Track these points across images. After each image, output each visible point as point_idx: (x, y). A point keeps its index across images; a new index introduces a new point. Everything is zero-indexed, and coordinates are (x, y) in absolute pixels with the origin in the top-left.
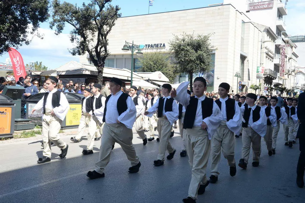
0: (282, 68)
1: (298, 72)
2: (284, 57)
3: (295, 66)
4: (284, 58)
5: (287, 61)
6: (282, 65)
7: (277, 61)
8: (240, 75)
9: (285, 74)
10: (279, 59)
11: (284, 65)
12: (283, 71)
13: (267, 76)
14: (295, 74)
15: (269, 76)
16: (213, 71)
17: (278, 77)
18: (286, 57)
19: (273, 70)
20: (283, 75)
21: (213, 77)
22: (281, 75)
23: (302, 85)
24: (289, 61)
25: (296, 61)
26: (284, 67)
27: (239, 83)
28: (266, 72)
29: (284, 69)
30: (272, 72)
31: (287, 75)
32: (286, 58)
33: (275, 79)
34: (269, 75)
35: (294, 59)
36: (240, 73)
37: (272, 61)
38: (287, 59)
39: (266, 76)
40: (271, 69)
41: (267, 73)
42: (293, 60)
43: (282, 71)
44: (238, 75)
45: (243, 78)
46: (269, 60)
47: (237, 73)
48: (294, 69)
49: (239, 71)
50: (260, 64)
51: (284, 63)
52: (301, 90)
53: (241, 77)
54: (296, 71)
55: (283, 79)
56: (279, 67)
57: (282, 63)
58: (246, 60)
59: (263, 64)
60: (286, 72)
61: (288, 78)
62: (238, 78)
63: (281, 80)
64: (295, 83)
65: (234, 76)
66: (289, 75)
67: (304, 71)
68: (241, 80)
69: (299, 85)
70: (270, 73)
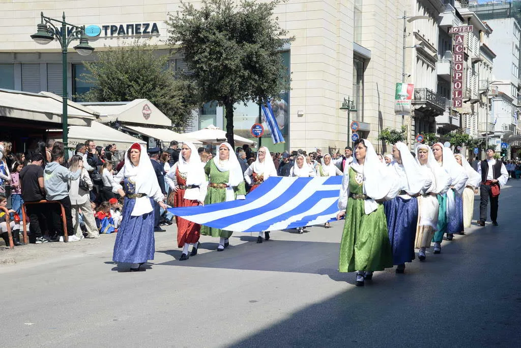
0: (458, 86)
1: (496, 96)
2: (462, 58)
3: (490, 80)
4: (460, 60)
5: (467, 69)
6: (457, 78)
7: (443, 67)
8: (355, 104)
9: (464, 100)
10: (450, 62)
11: (460, 78)
12: (460, 93)
13: (422, 107)
14: (490, 99)
15: (424, 106)
17: (447, 110)
18: (466, 57)
19: (435, 90)
20: (461, 103)
22: (455, 104)
23: (506, 127)
24: (473, 67)
25: (491, 68)
26: (461, 83)
27: (352, 126)
28: (418, 96)
29: (461, 87)
30: (434, 96)
31: (469, 103)
32: (466, 59)
33: (442, 114)
34: (426, 104)
35: (485, 63)
36: (355, 102)
37: (433, 69)
38: (470, 61)
39: (418, 107)
40: (430, 89)
41: (420, 98)
42: (483, 65)
43: (457, 93)
44: (348, 106)
45: (361, 112)
46: (425, 65)
47: (347, 101)
48: (485, 88)
49: (351, 95)
50: (404, 75)
51: (462, 73)
52: (505, 141)
53: (356, 111)
54: (490, 93)
55: (460, 114)
56: (449, 84)
57: (457, 74)
58: (370, 65)
59: (409, 76)
60: (468, 95)
61: (473, 110)
62: (349, 114)
63: (456, 116)
64: (489, 121)
65: (340, 109)
66: (475, 102)
67: (509, 91)
68: (358, 117)
69: (499, 128)
70: (429, 100)
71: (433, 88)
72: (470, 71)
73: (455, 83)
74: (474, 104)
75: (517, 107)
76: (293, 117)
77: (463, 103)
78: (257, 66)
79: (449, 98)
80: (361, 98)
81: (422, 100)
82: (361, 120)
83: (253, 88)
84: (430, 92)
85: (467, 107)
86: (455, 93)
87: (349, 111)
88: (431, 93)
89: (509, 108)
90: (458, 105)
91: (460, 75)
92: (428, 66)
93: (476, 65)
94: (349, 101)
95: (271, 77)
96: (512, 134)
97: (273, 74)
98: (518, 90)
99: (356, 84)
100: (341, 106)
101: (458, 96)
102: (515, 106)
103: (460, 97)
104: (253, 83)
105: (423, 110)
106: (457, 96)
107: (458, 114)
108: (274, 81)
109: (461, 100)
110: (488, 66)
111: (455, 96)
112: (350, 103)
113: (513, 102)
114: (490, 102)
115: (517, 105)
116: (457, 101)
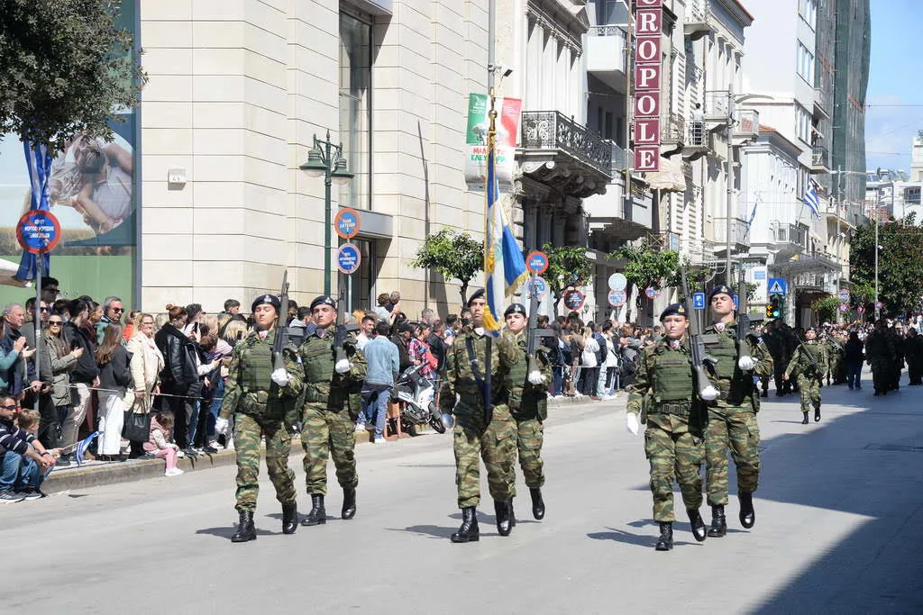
0: (647, 106)
1: (755, 138)
2: (656, 23)
3: (735, 91)
4: (653, 28)
5: (673, 57)
6: (644, 84)
7: (605, 52)
8: (345, 156)
9: (663, 149)
10: (625, 34)
11: (654, 83)
12: (653, 128)
13: (543, 170)
14: (736, 148)
15: (551, 165)
16: (131, 129)
17: (616, 179)
18: (668, 19)
19: (581, 119)
20: (655, 159)
21: (134, 173)
22: (638, 163)
23: (782, 231)
24: (689, 50)
25: (738, 56)
26: (656, 97)
27: (339, 222)
28: (533, 134)
29: (656, 112)
30: (578, 137)
31: (677, 159)
32: (669, 28)
33: (602, 191)
34: (554, 158)
35: (721, 40)
36: (346, 149)
37: (574, 55)
38: (679, 33)
39: (532, 167)
40: (567, 113)
41: (539, 143)
42: (716, 46)
43: (643, 126)
44: (327, 161)
45: (365, 179)
46: (552, 43)
47: (323, 146)
48: (722, 115)
49: (334, 124)
50: (491, 70)
51: (656, 68)
52: (780, 272)
53: (351, 177)
54: (736, 130)
55: (654, 192)
56: (620, 99)
57: (644, 71)
58: (392, 35)
59: (508, 73)
60: (674, 135)
61: (689, 179)
62: (328, 185)
63: (641, 195)
64: (734, 214)
65: (303, 168)
66: (695, 157)
67: (791, 126)
68: (354, 196)
69: (761, 235)
70: (564, 146)
71: (576, 110)
72: (679, 64)
73: (638, 98)
74: (693, 163)
75: (812, 172)
76: (152, 192)
77: (662, 159)
78: (32, 21)
79: (621, 144)
80: (365, 136)
81: (543, 148)
82: (365, 206)
83: (19, 95)
84: (566, 123)
85: (669, 173)
86: (639, 129)
87: (330, 175)
88: (572, 125)
89: (790, 176)
90: (647, 164)
91: (654, 73)
92: (561, 44)
93: (698, 45)
94: (328, 146)
95: (80, 59)
96: (799, 251)
97: (88, 52)
98: (815, 123)
99: (348, 92)
100: (305, 161)
101: (648, 136)
102: (806, 169)
103: (652, 139)
104: (19, 77)
105: (548, 179)
106: (643, 138)
107: (647, 192)
108: (90, 73)
109: (656, 150)
110: (729, 48)
111: (638, 136)
112: (333, 150)
113: (801, 159)
114: (736, 158)
115: (812, 168)
116: (643, 153)
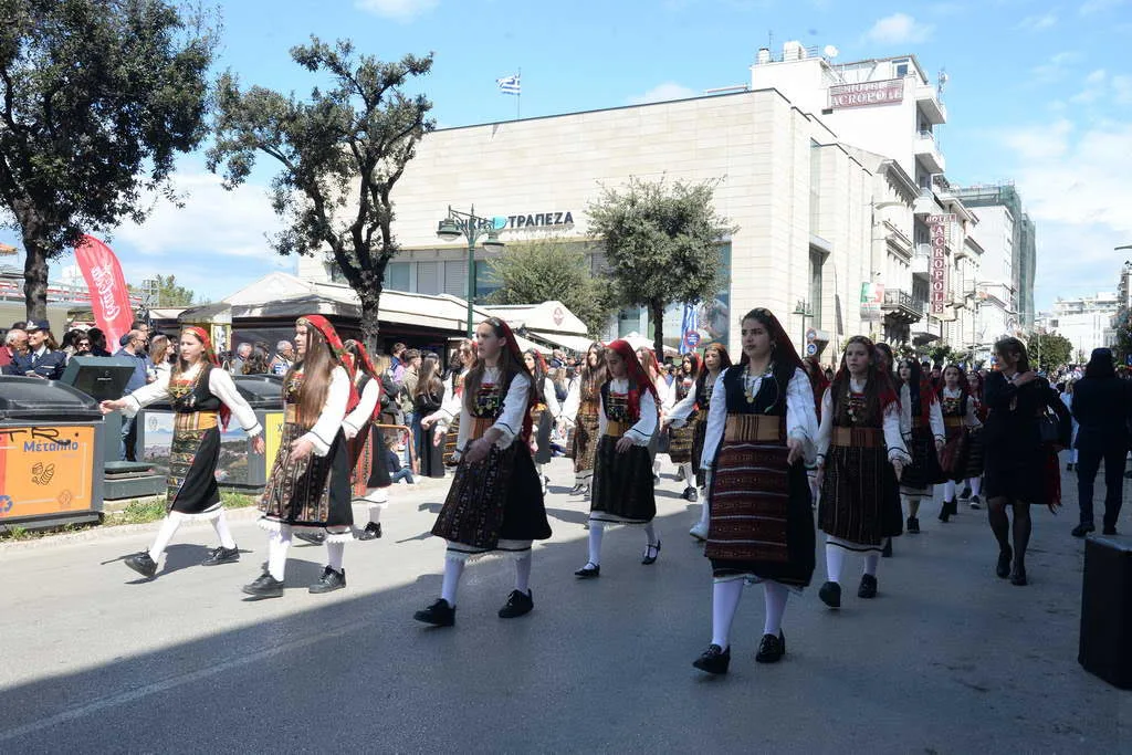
0: (938, 286)
1: (985, 300)
2: (942, 253)
3: (977, 280)
4: (941, 255)
5: (949, 266)
6: (937, 277)
7: (920, 264)
8: (811, 308)
9: (945, 304)
10: (928, 258)
11: (941, 277)
12: (941, 295)
13: (893, 313)
14: (977, 304)
15: (897, 311)
16: (726, 299)
17: (925, 316)
18: (948, 252)
19: (910, 293)
20: (942, 308)
21: (726, 316)
22: (934, 310)
24: (956, 263)
25: (978, 266)
26: (942, 283)
27: (808, 333)
28: (889, 298)
29: (942, 289)
30: (909, 299)
31: (951, 308)
32: (948, 254)
33: (918, 321)
34: (899, 308)
35: (970, 260)
36: (811, 305)
37: (907, 266)
38: (952, 257)
39: (889, 312)
40: (903, 290)
41: (892, 302)
42: (968, 262)
43: (937, 295)
44: (803, 310)
45: (818, 318)
46: (898, 261)
47: (802, 305)
48: (972, 290)
49: (806, 296)
50: (872, 273)
51: (943, 271)
53: (813, 316)
54: (977, 296)
55: (941, 321)
56: (926, 283)
57: (937, 272)
58: (828, 260)
59: (879, 274)
60: (950, 298)
61: (956, 316)
62: (803, 320)
63: (935, 323)
64: (976, 331)
65: (794, 313)
66: (959, 307)
67: (1002, 295)
68: (814, 324)
69: (988, 339)
70: (902, 303)
71: (908, 288)
72: (953, 268)
73: (934, 283)
74: (958, 310)
77: (945, 308)
79: (927, 301)
80: (818, 300)
81: (894, 304)
82: (818, 328)
84: (903, 294)
85: (949, 312)
86: (935, 296)
87: (804, 316)
88: (906, 294)
89: (1001, 315)
90: (938, 310)
91: (941, 273)
92: (901, 262)
93: (960, 261)
94: (804, 304)
98: (1012, 293)
99: (812, 283)
100: (794, 310)
102: (1008, 312)
103: (940, 300)
105: (895, 316)
106: (937, 299)
107: (938, 321)
109: (942, 304)
110: (974, 262)
111: (935, 299)
112: (806, 306)
113: (1006, 308)
114: (977, 308)
115: (1010, 312)
116: (937, 306)
